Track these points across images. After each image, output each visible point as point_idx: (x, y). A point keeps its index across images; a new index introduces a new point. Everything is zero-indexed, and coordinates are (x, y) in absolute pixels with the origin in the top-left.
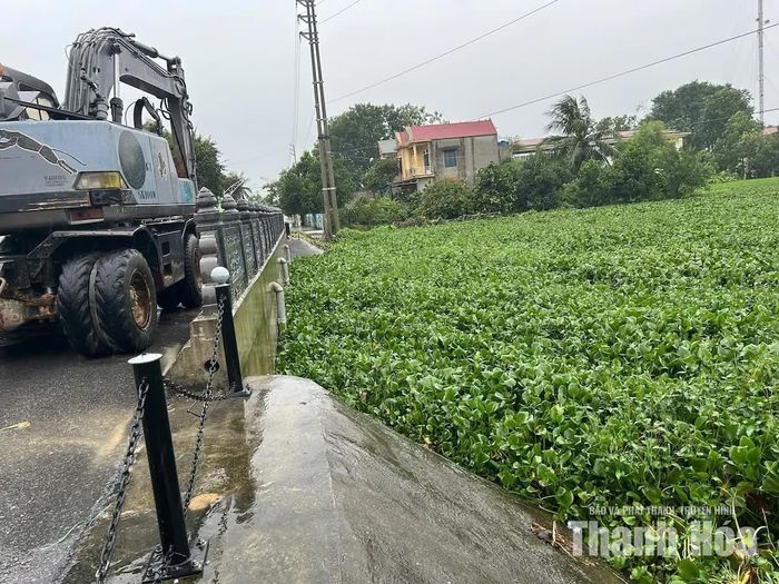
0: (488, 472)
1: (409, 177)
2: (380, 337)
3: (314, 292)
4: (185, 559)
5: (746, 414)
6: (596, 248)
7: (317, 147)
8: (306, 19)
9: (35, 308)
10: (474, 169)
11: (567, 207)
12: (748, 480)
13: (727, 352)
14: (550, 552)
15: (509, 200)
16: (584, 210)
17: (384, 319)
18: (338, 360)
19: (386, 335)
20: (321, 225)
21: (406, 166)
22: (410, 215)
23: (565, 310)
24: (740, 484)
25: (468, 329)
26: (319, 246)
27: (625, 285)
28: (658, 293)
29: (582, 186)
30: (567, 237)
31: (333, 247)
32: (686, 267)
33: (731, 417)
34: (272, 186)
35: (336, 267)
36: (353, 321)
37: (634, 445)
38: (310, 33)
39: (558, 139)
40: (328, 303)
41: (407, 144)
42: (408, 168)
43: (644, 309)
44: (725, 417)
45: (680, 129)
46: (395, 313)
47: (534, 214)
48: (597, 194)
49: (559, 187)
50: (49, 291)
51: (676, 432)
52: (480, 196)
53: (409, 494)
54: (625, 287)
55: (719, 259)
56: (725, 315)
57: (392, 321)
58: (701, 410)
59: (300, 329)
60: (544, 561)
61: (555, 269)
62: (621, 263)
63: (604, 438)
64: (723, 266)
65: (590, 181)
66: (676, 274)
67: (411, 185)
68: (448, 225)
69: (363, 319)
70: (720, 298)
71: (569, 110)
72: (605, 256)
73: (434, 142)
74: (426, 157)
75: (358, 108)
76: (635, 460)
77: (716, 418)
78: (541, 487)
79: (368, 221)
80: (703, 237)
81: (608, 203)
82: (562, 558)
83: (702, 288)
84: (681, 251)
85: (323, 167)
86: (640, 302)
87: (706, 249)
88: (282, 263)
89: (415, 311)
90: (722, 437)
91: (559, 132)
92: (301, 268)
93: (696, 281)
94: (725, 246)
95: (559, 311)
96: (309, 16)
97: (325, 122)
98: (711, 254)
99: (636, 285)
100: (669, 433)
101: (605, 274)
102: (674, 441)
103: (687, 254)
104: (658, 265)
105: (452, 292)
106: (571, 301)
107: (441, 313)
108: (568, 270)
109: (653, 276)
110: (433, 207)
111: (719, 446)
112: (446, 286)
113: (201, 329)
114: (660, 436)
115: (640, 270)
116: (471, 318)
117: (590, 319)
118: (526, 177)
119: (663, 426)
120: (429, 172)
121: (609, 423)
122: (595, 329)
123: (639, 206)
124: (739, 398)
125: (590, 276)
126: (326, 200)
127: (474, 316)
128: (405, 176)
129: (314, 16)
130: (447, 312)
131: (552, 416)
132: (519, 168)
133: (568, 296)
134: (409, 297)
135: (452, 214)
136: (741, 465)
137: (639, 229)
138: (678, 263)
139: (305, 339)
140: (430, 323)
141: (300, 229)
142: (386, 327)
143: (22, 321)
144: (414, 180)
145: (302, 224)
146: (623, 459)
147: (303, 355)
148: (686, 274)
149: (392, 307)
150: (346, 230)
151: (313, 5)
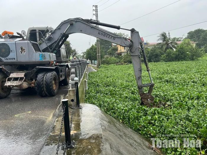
0: (137, 131)
1: (120, 52)
2: (111, 94)
3: (94, 82)
4: (70, 144)
5: (205, 121)
6: (169, 74)
7: (96, 43)
8: (95, 11)
9: (31, 84)
11: (162, 62)
12: (204, 137)
13: (201, 104)
14: (153, 151)
16: (167, 63)
17: (112, 90)
18: (100, 100)
19: (113, 94)
20: (96, 63)
21: (119, 49)
22: (120, 62)
23: (160, 90)
24: (202, 138)
25: (134, 94)
26: (96, 69)
27: (176, 84)
28: (185, 87)
29: (167, 56)
30: (162, 70)
31: (99, 70)
32: (194, 80)
33: (201, 121)
34: (84, 53)
35: (100, 75)
36: (104, 90)
37: (175, 127)
38: (96, 14)
39: (161, 43)
40: (98, 85)
42: (120, 49)
43: (181, 91)
44: (199, 121)
45: (195, 41)
46: (115, 89)
47: (153, 63)
48: (171, 58)
49: (160, 56)
50: (34, 80)
51: (186, 124)
53: (119, 135)
54: (176, 85)
55: (203, 79)
56: (202, 94)
57: (114, 91)
58: (193, 119)
59: (91, 91)
60: (151, 153)
61: (158, 79)
62: (176, 78)
63: (168, 124)
64: (204, 81)
65: (169, 55)
66: (191, 82)
67: (120, 54)
68: (130, 65)
69: (107, 89)
70: (202, 89)
71: (164, 36)
72: (172, 76)
76: (176, 131)
77: (197, 121)
78: (151, 136)
79: (108, 63)
80: (199, 72)
81: (174, 61)
82: (155, 153)
83: (197, 86)
84: (193, 76)
85: (97, 48)
86: (180, 89)
87: (199, 75)
88: (87, 74)
89: (120, 88)
90: (198, 126)
91: (161, 41)
92: (91, 75)
93: (196, 84)
94: (205, 75)
95: (158, 91)
98: (201, 77)
99: (180, 85)
100: (184, 124)
101: (171, 81)
102: (186, 126)
103: (194, 77)
104: (186, 79)
105: (130, 84)
106: (162, 88)
107: (127, 89)
108: (161, 79)
109: (184, 82)
110: (126, 60)
111: (197, 128)
112: (129, 82)
113: (71, 92)
114: (182, 125)
115: (181, 81)
116: (135, 91)
117: (166, 93)
118: (151, 53)
119: (183, 122)
120: (125, 51)
121: (169, 121)
122: (167, 96)
123: (182, 62)
124: (203, 116)
125: (167, 81)
126: (98, 57)
127: (136, 90)
129: (97, 10)
130: (129, 89)
131: (154, 118)
132: (149, 50)
133: (161, 87)
134: (119, 84)
135: (131, 62)
136: (203, 134)
137: (182, 69)
138: (191, 79)
139: (92, 94)
140: (124, 92)
141: (90, 64)
142: (112, 92)
143: (27, 87)
145: (91, 63)
146: (172, 130)
147: (92, 98)
148: (193, 82)
149: (114, 87)
150: (102, 65)
151: (97, 7)
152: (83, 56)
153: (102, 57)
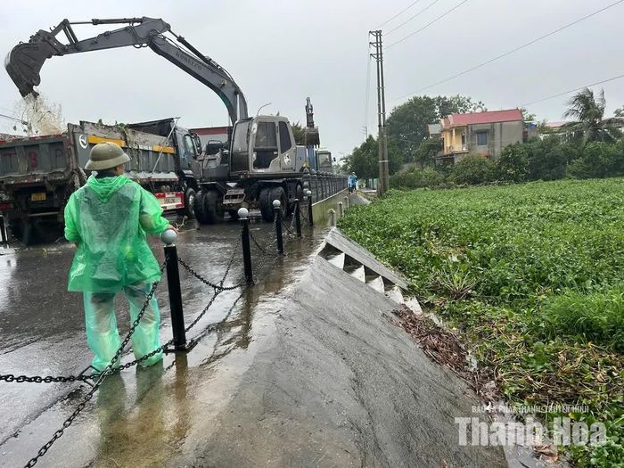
1: (449, 153)
8: (376, 45)
10: (501, 147)
15: (523, 172)
20: (376, 186)
21: (447, 144)
22: (444, 181)
26: (369, 199)
29: (587, 162)
34: (347, 159)
38: (377, 54)
39: (575, 123)
41: (448, 128)
42: (449, 146)
48: (599, 169)
52: (499, 168)
65: (593, 158)
67: (450, 158)
68: (472, 189)
71: (585, 101)
73: (470, 127)
74: (463, 137)
75: (415, 99)
79: (411, 184)
85: (380, 145)
88: (340, 205)
91: (575, 119)
96: (377, 43)
97: (384, 116)
110: (462, 175)
118: (539, 154)
120: (464, 149)
126: (381, 170)
128: (446, 152)
135: (475, 181)
144: (452, 155)
145: (366, 186)
150: (393, 190)
151: (380, 35)
152: (345, 168)
153: (393, 168)
